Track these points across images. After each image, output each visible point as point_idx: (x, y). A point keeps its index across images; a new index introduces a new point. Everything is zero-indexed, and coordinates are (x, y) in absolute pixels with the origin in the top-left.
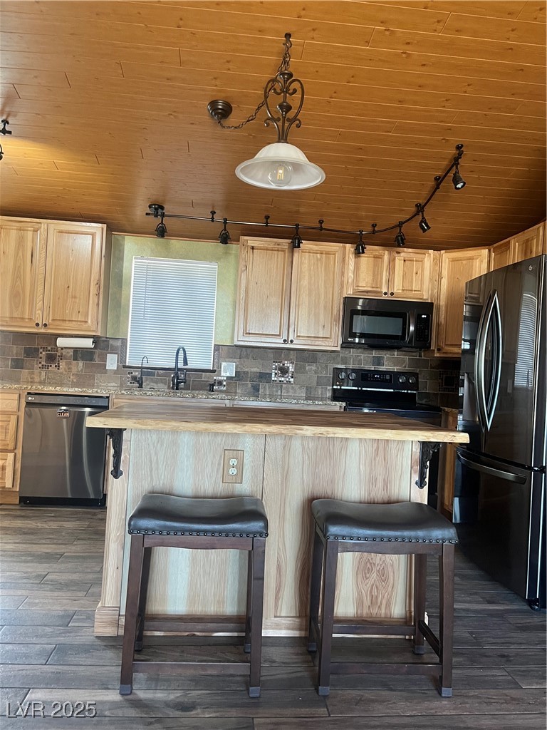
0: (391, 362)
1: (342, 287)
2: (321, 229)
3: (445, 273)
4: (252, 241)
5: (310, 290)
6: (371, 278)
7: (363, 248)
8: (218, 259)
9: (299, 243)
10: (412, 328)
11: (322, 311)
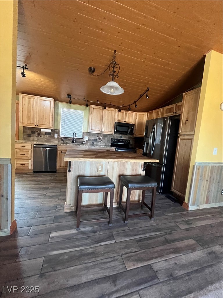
0: (124, 137)
1: (115, 119)
2: (111, 105)
3: (137, 117)
4: (93, 106)
5: (107, 120)
6: (121, 118)
7: (121, 110)
8: (84, 110)
9: (106, 108)
10: (130, 130)
11: (110, 125)
